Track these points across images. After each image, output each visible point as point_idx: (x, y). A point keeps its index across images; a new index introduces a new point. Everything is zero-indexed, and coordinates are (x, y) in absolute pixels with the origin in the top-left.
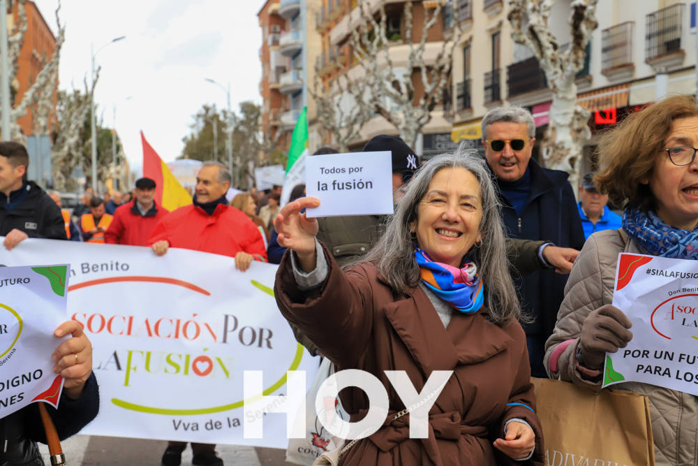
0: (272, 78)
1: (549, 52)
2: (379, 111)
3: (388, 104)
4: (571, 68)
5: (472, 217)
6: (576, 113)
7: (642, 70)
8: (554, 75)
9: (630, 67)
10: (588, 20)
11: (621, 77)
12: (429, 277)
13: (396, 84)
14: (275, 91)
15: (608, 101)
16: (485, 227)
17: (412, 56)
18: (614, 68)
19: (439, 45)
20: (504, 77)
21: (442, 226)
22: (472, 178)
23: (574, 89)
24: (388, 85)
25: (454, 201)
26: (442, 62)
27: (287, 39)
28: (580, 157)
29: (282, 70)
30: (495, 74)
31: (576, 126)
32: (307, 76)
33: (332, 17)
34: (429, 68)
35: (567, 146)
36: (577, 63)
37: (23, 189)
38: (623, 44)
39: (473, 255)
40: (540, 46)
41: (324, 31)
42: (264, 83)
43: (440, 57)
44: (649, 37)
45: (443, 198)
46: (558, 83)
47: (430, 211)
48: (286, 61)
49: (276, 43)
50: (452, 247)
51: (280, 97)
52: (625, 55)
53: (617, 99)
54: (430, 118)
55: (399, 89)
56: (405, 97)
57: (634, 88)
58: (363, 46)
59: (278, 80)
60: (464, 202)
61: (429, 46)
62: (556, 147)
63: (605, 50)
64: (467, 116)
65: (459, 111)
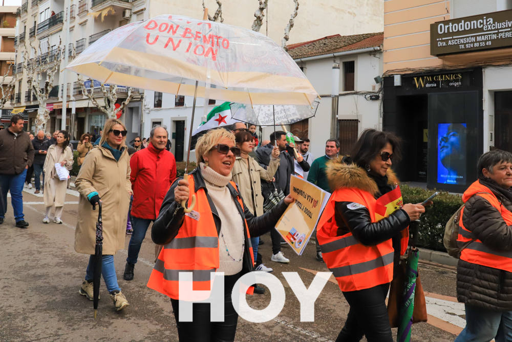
1: (39, 93)
6: (46, 111)
9: (69, 97)
10: (50, 85)
19: (11, 78)
23: (46, 105)
26: (12, 84)
30: (29, 92)
31: (45, 115)
34: (6, 85)
38: (68, 89)
40: (36, 91)
43: (11, 81)
44: (74, 89)
52: (68, 93)
57: (70, 103)
61: (8, 77)
62: (39, 120)
64: (19, 105)
65: (16, 103)
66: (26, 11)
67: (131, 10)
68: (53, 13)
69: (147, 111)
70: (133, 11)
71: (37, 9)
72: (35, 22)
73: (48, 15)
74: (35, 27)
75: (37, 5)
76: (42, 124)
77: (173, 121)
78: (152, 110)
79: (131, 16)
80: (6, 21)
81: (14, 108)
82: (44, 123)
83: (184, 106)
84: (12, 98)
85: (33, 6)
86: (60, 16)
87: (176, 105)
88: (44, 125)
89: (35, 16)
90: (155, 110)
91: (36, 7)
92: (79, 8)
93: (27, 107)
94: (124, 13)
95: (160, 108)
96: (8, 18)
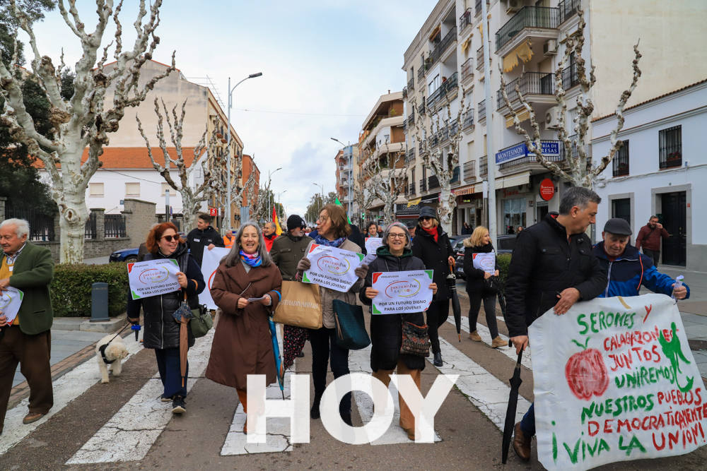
0: (340, 182)
1: (440, 172)
2: (377, 195)
3: (381, 193)
4: (448, 178)
5: (256, 239)
6: (451, 196)
7: (479, 179)
8: (442, 181)
9: (475, 178)
10: (454, 159)
11: (471, 182)
12: (243, 258)
13: (383, 184)
14: (341, 188)
15: (467, 191)
16: (259, 241)
17: (390, 173)
18: (468, 178)
19: (400, 170)
20: (427, 182)
21: (248, 243)
22: (253, 228)
23: (450, 187)
24: (381, 185)
25: (250, 236)
26: (401, 176)
27: (346, 168)
28: (452, 213)
29: (344, 180)
30: (424, 181)
31: (451, 201)
32: (353, 182)
33: (363, 159)
34: (397, 178)
35: (447, 209)
36: (450, 176)
37: (208, 229)
38: (471, 169)
39: (258, 250)
40: (436, 169)
41: (360, 164)
42: (337, 184)
43: (400, 174)
44: (481, 166)
45: (247, 235)
46: (444, 184)
47: (244, 239)
48: (345, 176)
49: (342, 169)
50: (251, 249)
51: (343, 190)
52: (472, 173)
53: (469, 191)
54: (397, 198)
55: (385, 187)
56: (387, 190)
57: (476, 186)
58: (371, 170)
59: (343, 184)
60: (253, 235)
61: (396, 170)
62: (443, 210)
63: (465, 171)
64: (414, 197)
65: (411, 195)
66: (413, 88)
67: (556, 39)
68: (444, 78)
69: (601, 184)
70: (560, 40)
71: (425, 81)
72: (424, 98)
73: (439, 83)
74: (424, 103)
75: (424, 77)
76: (447, 215)
77: (657, 195)
78: (609, 182)
79: (557, 48)
80: (393, 110)
81: (409, 200)
82: (450, 212)
83: (683, 165)
84: (406, 191)
85: (419, 80)
86: (453, 80)
87: (660, 167)
88: (449, 215)
89: (422, 91)
90: (615, 181)
91: (423, 80)
92: (478, 59)
93: (423, 198)
94: (546, 47)
95: (627, 177)
96: (395, 106)
